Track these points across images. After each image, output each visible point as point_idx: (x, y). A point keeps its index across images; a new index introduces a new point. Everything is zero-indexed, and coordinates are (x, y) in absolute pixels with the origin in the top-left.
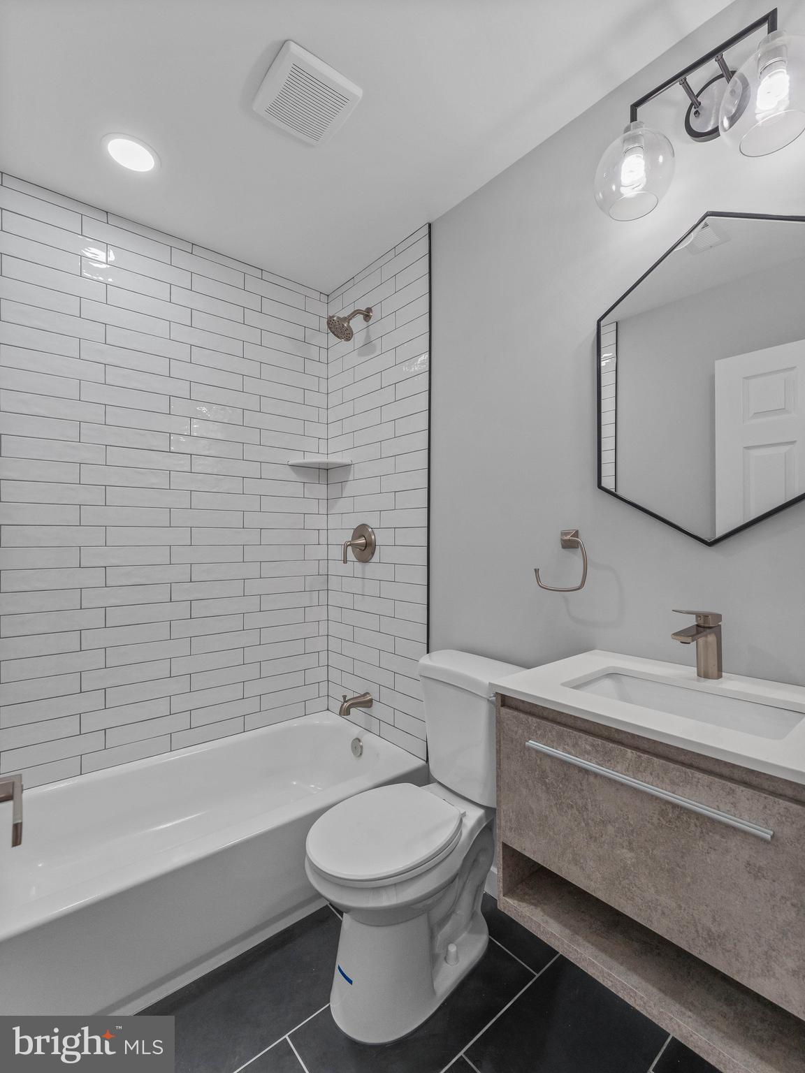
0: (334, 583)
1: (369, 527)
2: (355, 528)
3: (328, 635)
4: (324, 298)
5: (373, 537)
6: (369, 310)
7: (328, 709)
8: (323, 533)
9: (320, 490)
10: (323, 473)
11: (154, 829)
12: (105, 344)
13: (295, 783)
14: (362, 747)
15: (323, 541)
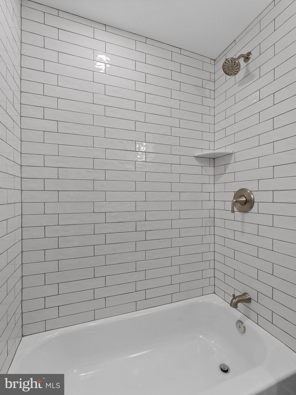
0: (218, 222)
1: (248, 190)
2: (236, 191)
3: (214, 252)
4: (213, 62)
5: (252, 196)
6: (249, 54)
7: (214, 293)
8: (212, 194)
9: (210, 170)
10: (212, 161)
11: (130, 356)
12: (105, 95)
13: (201, 337)
14: (244, 327)
15: (212, 199)
